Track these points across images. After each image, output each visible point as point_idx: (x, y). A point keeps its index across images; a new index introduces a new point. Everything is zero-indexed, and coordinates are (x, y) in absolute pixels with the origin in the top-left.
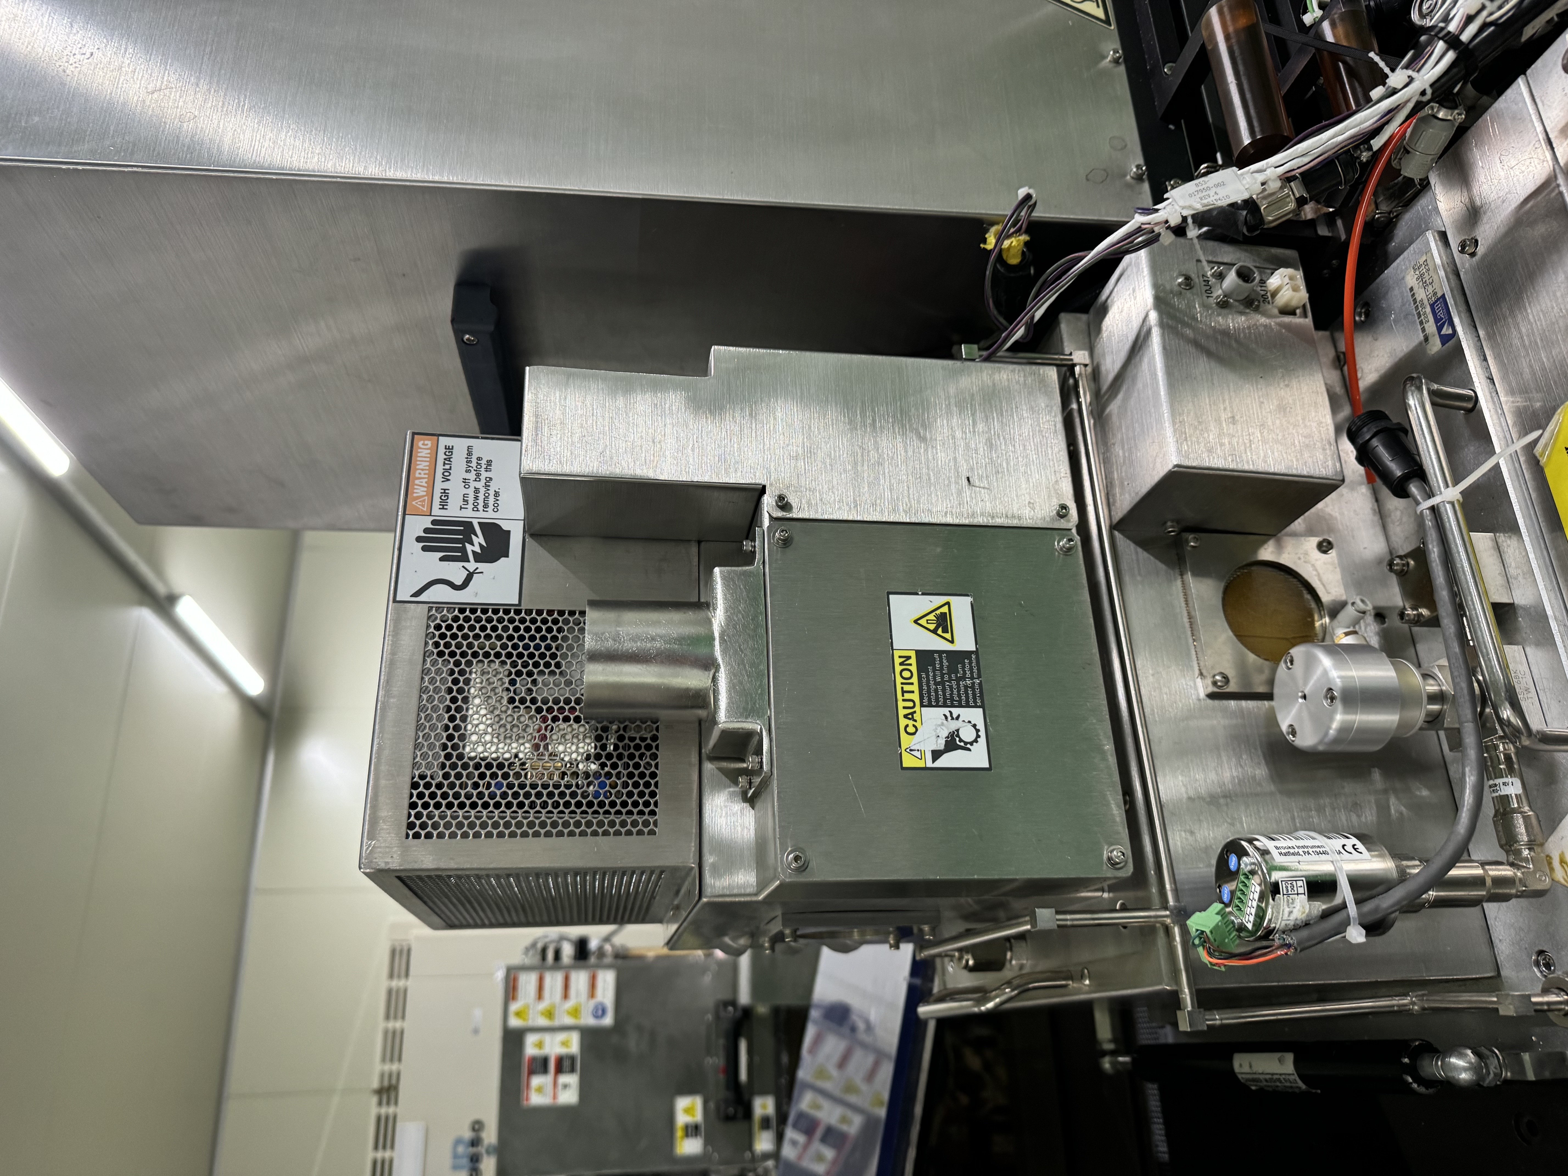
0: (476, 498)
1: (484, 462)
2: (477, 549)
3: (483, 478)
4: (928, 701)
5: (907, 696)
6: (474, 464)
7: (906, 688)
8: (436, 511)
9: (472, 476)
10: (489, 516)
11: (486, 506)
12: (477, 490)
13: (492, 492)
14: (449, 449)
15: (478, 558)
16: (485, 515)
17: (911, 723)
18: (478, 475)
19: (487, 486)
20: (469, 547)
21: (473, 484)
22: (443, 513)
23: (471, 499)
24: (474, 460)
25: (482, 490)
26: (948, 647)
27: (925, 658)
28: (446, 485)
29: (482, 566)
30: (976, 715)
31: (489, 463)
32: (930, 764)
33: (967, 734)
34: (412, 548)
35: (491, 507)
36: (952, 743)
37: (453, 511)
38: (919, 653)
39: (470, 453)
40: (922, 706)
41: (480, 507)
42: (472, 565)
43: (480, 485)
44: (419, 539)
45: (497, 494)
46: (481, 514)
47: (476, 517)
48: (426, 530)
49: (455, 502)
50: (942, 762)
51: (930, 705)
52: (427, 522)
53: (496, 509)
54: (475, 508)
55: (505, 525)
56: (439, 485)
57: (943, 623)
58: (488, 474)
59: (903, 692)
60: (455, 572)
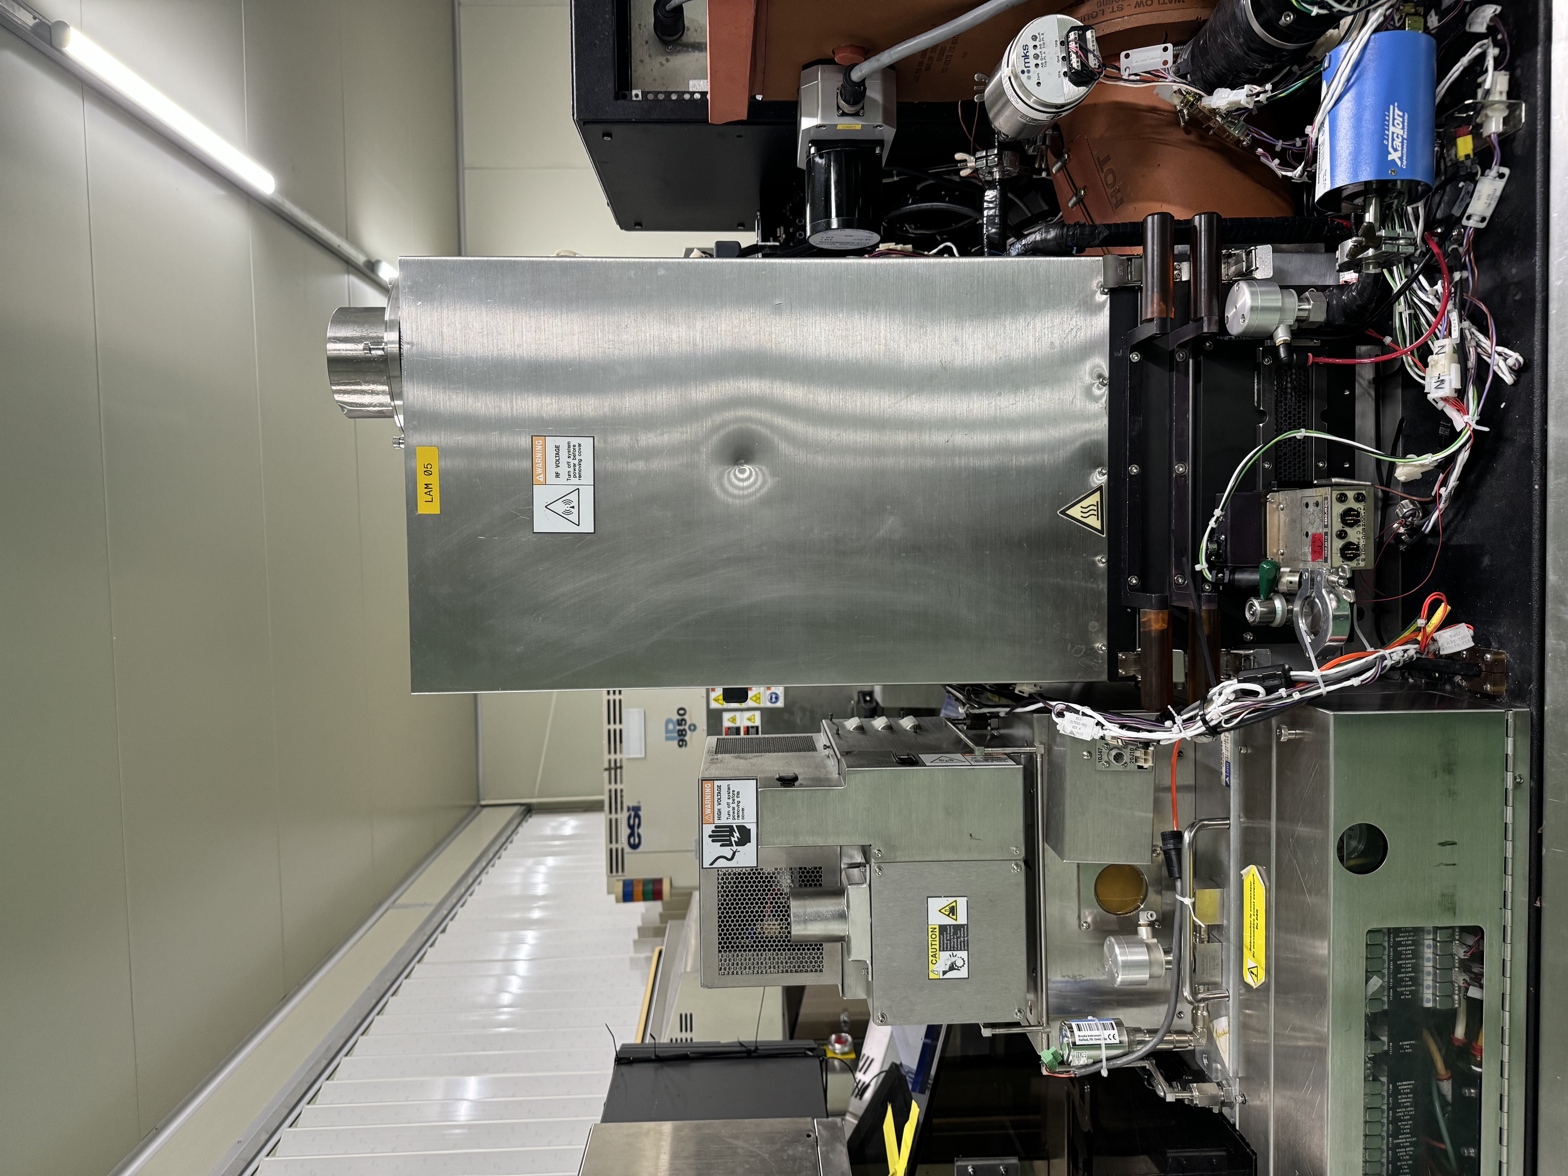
0: (734, 813)
1: (736, 793)
2: (737, 840)
3: (736, 801)
4: (943, 948)
5: (933, 947)
6: (731, 794)
7: (933, 943)
8: (716, 821)
9: (731, 801)
10: (740, 822)
11: (738, 817)
12: (734, 808)
13: (741, 809)
14: (719, 787)
15: (737, 844)
16: (738, 821)
17: (934, 959)
18: (734, 800)
19: (738, 806)
20: (732, 839)
21: (732, 805)
22: (719, 822)
23: (731, 813)
24: (731, 792)
25: (736, 808)
26: (954, 922)
27: (943, 928)
28: (719, 807)
29: (739, 848)
30: (964, 954)
31: (738, 793)
32: (941, 977)
33: (959, 963)
34: (707, 841)
35: (741, 817)
36: (952, 968)
37: (724, 821)
38: (940, 926)
39: (729, 789)
40: (940, 951)
41: (736, 818)
42: (735, 848)
43: (735, 805)
44: (710, 836)
45: (743, 810)
46: (736, 821)
47: (734, 823)
48: (713, 831)
49: (724, 815)
50: (947, 976)
51: (944, 950)
52: (712, 827)
53: (743, 818)
54: (734, 818)
55: (748, 826)
56: (716, 807)
57: (953, 911)
58: (738, 799)
59: (932, 945)
60: (727, 851)
